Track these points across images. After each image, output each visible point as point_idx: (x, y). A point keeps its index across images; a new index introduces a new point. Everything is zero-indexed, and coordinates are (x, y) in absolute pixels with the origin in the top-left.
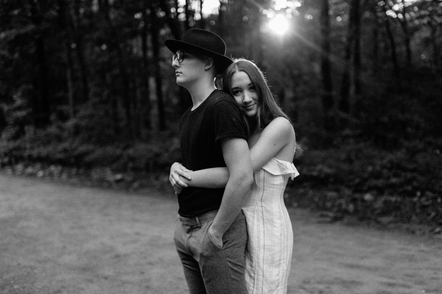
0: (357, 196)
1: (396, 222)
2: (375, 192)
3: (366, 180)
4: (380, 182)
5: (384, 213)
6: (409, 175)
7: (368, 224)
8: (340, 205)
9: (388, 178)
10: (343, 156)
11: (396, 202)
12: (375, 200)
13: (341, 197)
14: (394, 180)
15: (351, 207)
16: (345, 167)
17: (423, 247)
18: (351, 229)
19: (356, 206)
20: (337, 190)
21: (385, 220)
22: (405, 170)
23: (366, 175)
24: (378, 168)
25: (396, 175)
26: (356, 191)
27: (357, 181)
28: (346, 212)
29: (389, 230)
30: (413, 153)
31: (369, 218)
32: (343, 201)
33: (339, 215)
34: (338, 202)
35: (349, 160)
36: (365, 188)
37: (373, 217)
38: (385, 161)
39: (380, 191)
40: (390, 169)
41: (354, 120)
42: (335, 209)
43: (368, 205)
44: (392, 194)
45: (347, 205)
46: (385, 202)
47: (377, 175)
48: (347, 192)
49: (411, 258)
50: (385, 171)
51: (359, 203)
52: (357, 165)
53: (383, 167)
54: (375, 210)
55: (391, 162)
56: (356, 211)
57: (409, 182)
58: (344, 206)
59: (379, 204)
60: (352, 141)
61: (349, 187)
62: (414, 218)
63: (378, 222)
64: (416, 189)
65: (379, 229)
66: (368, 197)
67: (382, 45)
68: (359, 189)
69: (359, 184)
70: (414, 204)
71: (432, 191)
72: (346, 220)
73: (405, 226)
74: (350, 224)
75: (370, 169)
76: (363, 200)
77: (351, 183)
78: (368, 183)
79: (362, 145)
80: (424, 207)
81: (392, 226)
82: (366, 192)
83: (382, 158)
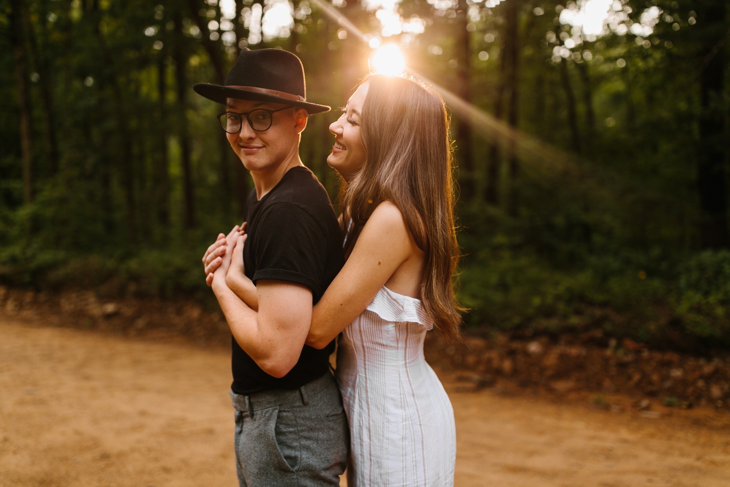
0: (516, 345)
1: (578, 390)
2: (545, 339)
3: (529, 319)
4: (553, 324)
5: (560, 374)
6: (598, 312)
7: (536, 394)
8: (489, 361)
9: (565, 317)
10: (494, 279)
11: (578, 356)
12: (546, 353)
13: (490, 347)
14: (575, 320)
15: (507, 365)
16: (498, 297)
17: (624, 433)
18: (508, 402)
19: (515, 362)
20: (484, 336)
21: (561, 386)
22: (591, 303)
23: (531, 312)
24: (549, 300)
25: (578, 312)
26: (514, 338)
27: (517, 320)
28: (498, 372)
29: (569, 403)
30: (604, 276)
31: (536, 384)
32: (494, 355)
33: (489, 377)
34: (486, 356)
35: (503, 286)
36: (529, 333)
37: (543, 381)
38: (561, 289)
39: (552, 338)
40: (569, 302)
41: (510, 222)
42: (482, 368)
43: (535, 361)
44: (570, 343)
45: (501, 361)
46: (563, 357)
47: (548, 312)
48: (501, 338)
49: (608, 454)
50: (561, 306)
51: (520, 358)
52: (515, 295)
53: (558, 298)
54: (546, 369)
55: (569, 290)
56: (515, 372)
57: (597, 323)
58: (496, 363)
59: (551, 360)
60: (506, 254)
61: (503, 330)
62: (607, 383)
63: (551, 391)
64: (608, 335)
65: (552, 401)
66: (534, 347)
67: (550, 100)
68: (519, 334)
69: (519, 327)
70: (606, 360)
71: (635, 338)
72: (500, 386)
73: (593, 396)
74: (506, 394)
75: (537, 301)
76: (527, 354)
77: (507, 325)
78: (533, 325)
79: (523, 261)
80: (622, 366)
81: (573, 396)
82: (531, 339)
83: (556, 284)
